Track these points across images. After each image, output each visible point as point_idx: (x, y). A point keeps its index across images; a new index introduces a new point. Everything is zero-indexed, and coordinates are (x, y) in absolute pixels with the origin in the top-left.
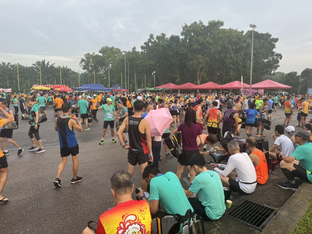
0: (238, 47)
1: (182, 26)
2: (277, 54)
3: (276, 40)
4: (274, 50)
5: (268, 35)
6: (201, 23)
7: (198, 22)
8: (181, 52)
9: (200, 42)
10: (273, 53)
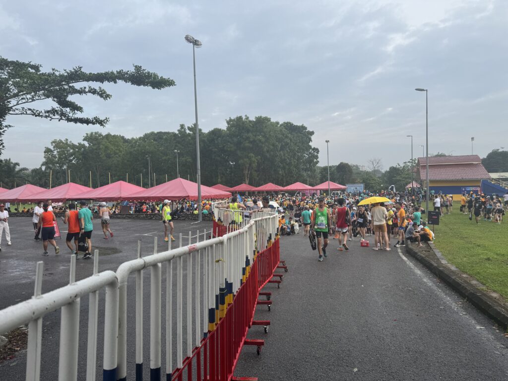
0: (284, 144)
1: (226, 120)
2: (314, 148)
3: (312, 133)
4: (311, 144)
5: (304, 128)
6: (247, 118)
7: (244, 118)
8: (229, 149)
9: (251, 140)
10: (310, 147)
